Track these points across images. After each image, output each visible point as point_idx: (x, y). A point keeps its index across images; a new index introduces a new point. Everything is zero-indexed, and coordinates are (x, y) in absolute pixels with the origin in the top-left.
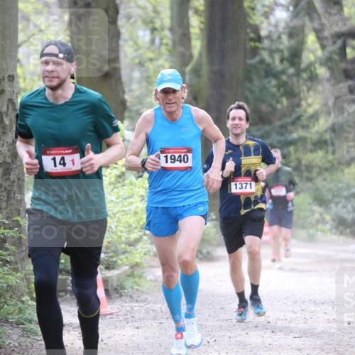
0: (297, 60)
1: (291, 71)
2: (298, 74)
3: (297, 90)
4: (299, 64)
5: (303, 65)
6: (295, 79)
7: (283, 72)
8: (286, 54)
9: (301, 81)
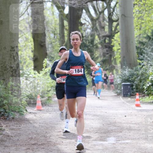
1: (91, 45)
2: (93, 46)
3: (93, 51)
4: (93, 44)
5: (94, 44)
6: (92, 48)
7: (89, 46)
8: (90, 41)
9: (94, 48)
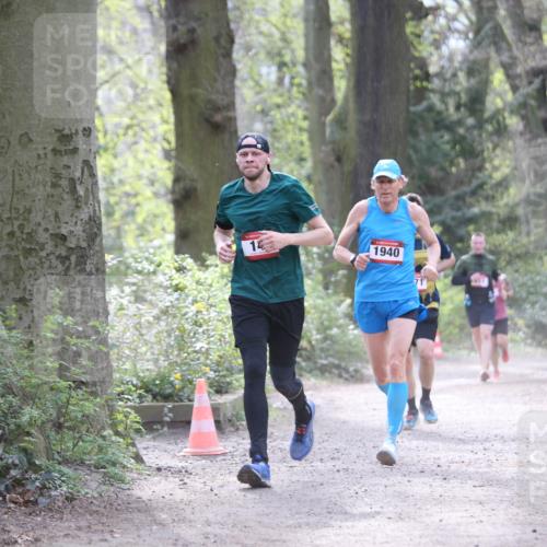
0: (478, 107)
1: (470, 121)
2: (480, 125)
3: (479, 148)
4: (482, 111)
5: (487, 115)
6: (476, 133)
7: (460, 122)
8: (464, 98)
9: (484, 135)
